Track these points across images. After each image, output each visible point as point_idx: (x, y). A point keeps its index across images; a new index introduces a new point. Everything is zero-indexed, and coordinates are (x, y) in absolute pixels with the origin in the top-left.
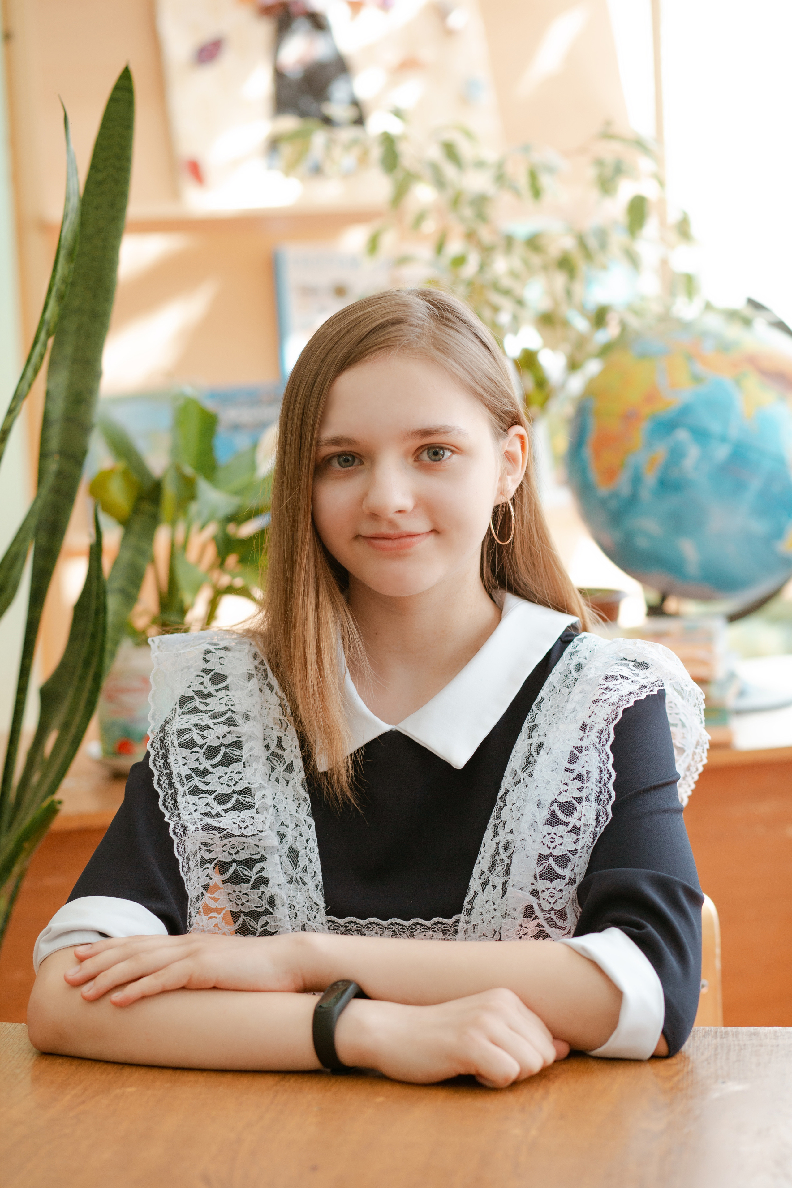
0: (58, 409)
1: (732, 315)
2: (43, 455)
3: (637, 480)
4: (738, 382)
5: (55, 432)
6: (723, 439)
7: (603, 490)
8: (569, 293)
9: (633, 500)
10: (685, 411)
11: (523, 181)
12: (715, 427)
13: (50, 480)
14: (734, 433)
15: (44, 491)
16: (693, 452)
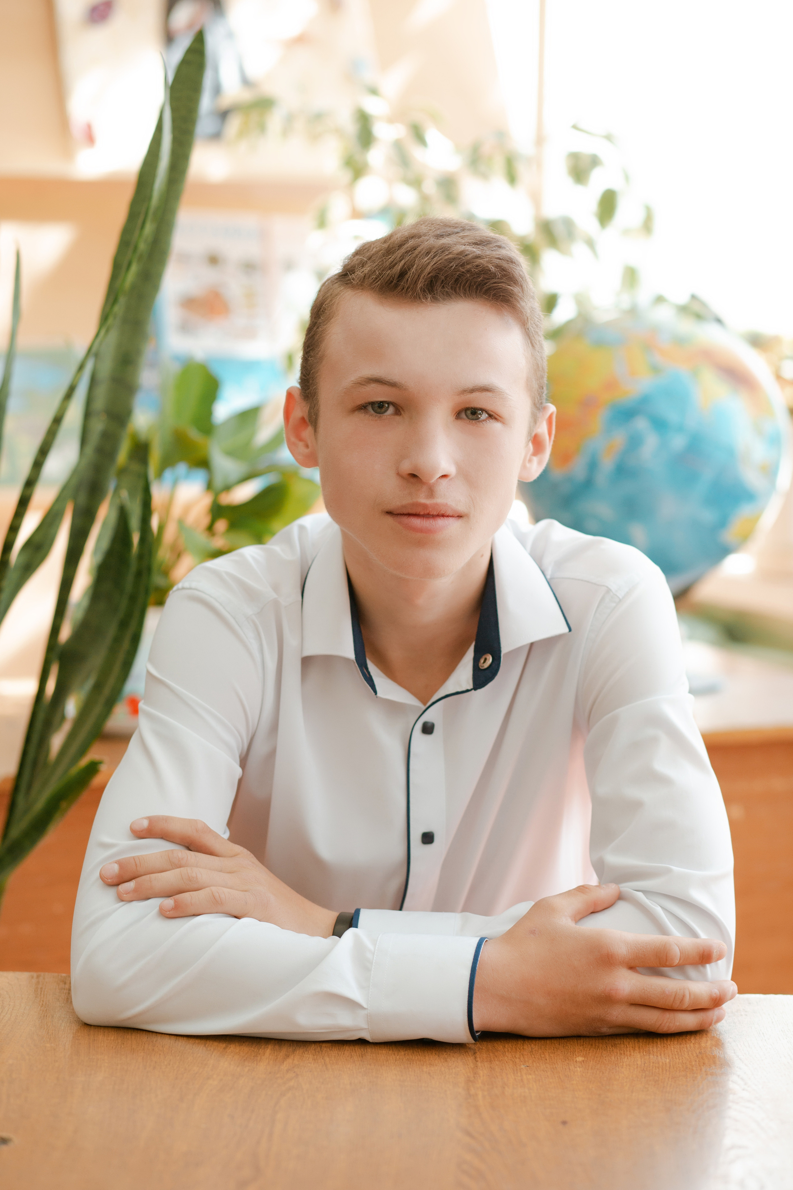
3: (593, 466)
4: (694, 375)
6: (681, 430)
7: (556, 473)
9: (587, 484)
10: (645, 399)
12: (672, 416)
14: (690, 424)
16: (651, 441)
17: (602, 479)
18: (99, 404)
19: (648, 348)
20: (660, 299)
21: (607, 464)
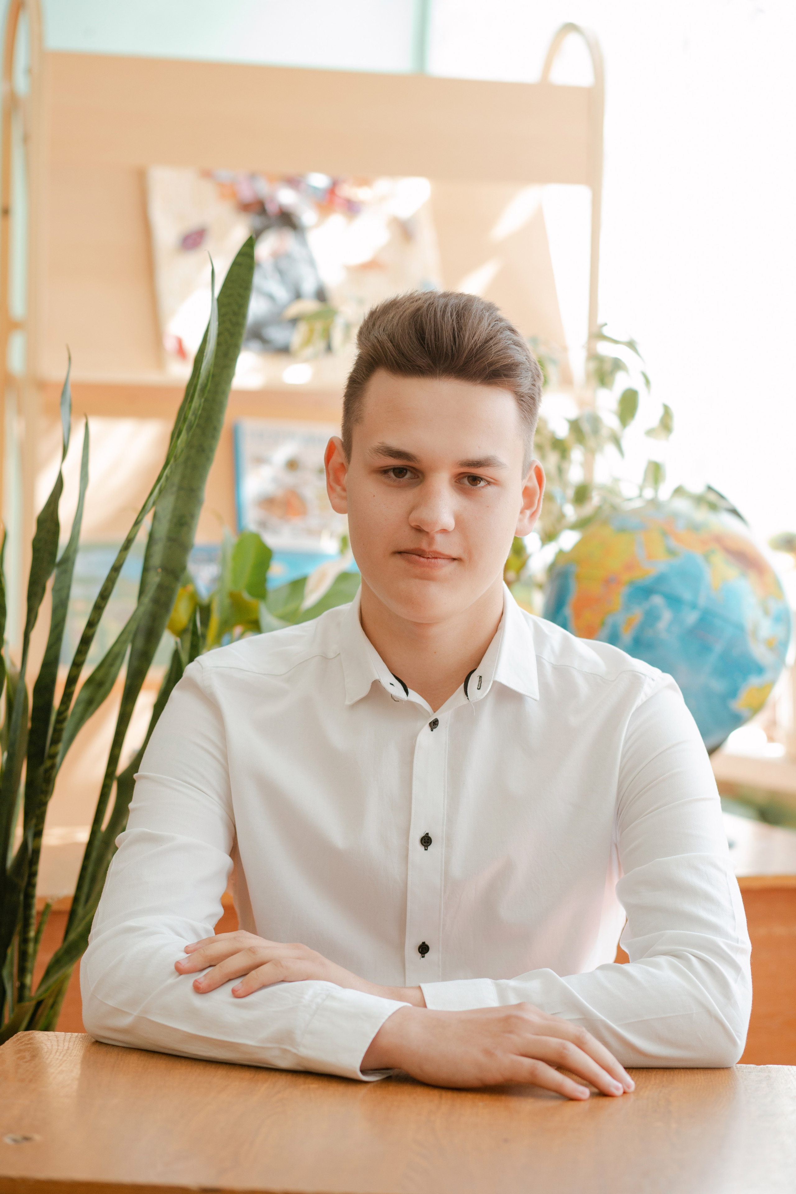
0: (163, 529)
1: (699, 500)
2: (146, 569)
3: (614, 637)
4: (707, 557)
5: (159, 549)
6: (694, 606)
8: (560, 471)
10: (661, 579)
12: (687, 595)
13: (151, 591)
14: (702, 602)
15: (146, 600)
16: (667, 616)
18: (156, 560)
19: (665, 534)
20: (679, 491)
21: (627, 637)
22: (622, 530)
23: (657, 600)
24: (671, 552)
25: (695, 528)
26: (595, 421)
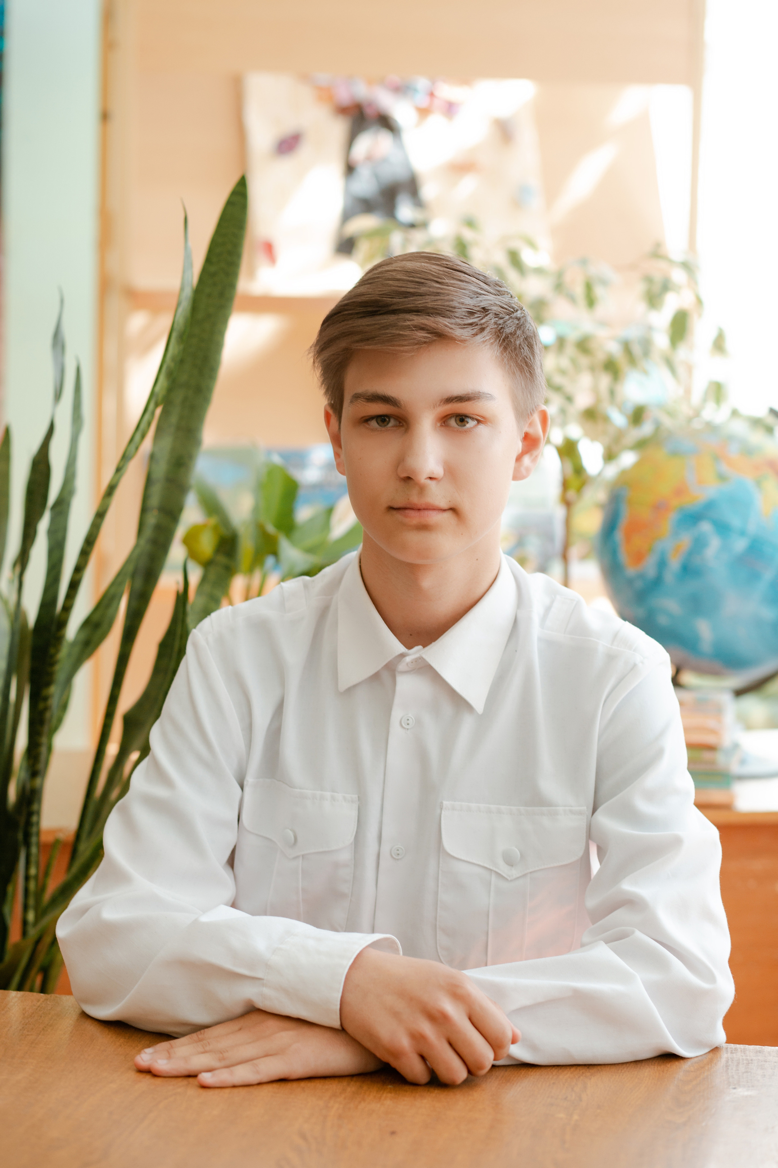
0: (161, 470)
1: (756, 423)
2: (144, 510)
3: (662, 564)
4: (758, 483)
5: (157, 491)
6: (743, 533)
7: (631, 571)
8: (612, 393)
9: (657, 582)
10: (710, 505)
11: (579, 291)
12: (735, 522)
13: (148, 532)
14: (752, 528)
15: (143, 542)
16: (714, 543)
17: (669, 577)
19: (717, 458)
20: (735, 413)
21: (675, 564)
22: (675, 453)
23: (706, 527)
24: (722, 478)
25: (748, 451)
26: (647, 344)
